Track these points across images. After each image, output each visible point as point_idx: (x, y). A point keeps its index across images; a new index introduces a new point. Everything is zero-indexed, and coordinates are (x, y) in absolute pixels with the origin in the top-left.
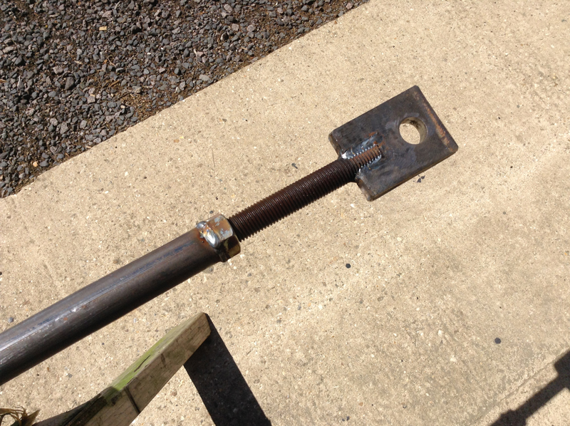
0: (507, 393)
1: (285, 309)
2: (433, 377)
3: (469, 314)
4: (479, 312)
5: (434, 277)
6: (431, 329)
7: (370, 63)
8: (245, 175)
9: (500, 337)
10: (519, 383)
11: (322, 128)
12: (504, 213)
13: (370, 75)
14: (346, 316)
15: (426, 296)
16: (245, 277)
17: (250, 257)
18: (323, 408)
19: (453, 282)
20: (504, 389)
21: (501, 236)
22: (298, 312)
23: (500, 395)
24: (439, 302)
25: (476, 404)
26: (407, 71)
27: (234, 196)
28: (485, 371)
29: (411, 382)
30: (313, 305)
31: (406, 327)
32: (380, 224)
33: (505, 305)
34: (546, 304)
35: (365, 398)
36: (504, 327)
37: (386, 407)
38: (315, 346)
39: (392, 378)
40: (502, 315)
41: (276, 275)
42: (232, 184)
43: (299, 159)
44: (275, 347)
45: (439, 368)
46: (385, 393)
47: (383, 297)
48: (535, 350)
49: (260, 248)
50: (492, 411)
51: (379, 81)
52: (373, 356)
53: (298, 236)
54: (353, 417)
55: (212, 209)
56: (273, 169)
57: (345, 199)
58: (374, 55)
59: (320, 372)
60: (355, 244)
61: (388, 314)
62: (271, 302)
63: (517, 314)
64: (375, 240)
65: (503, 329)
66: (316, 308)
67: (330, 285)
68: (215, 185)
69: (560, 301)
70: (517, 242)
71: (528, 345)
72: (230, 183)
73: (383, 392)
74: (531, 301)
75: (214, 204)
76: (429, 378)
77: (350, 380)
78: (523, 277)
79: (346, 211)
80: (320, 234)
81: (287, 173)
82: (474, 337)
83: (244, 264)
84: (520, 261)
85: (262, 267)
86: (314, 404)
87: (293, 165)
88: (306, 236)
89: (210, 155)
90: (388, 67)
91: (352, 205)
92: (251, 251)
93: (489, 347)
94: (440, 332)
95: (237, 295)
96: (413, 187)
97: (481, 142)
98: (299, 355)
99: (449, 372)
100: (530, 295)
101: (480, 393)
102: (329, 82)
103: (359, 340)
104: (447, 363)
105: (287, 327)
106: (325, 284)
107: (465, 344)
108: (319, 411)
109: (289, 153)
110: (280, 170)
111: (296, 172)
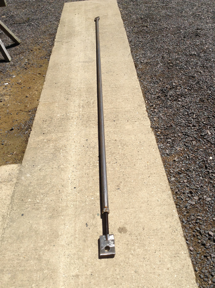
0: (10, 208)
1: (75, 168)
3: (36, 212)
4: (34, 215)
5: (53, 209)
6: (41, 199)
8: (124, 175)
9: (23, 216)
10: (9, 213)
12: (54, 246)
14: (62, 181)
15: (50, 203)
16: (91, 163)
18: (46, 166)
19: (47, 213)
20: (11, 208)
21: (48, 238)
22: (72, 171)
23: (11, 206)
24: (45, 206)
25: (15, 199)
27: (118, 169)
28: (19, 206)
29: (34, 187)
31: (47, 193)
32: (81, 203)
33: (29, 224)
34: (18, 237)
35: (40, 175)
37: (35, 179)
38: (61, 171)
39: (39, 183)
40: (27, 221)
41: (86, 170)
42: (123, 170)
43: (120, 191)
44: (68, 163)
45: (31, 195)
47: (59, 192)
48: (11, 224)
50: (10, 202)
52: (48, 182)
53: (94, 180)
54: (39, 171)
55: (117, 163)
57: (96, 197)
59: (54, 169)
60: (80, 193)
61: (54, 191)
62: (80, 166)
63: (23, 226)
64: (77, 199)
65: (24, 219)
66: (70, 175)
68: (125, 166)
69: (15, 242)
70: (42, 242)
71: (14, 223)
73: (38, 180)
74: (23, 233)
76: (31, 191)
77: (47, 174)
78: (31, 236)
79: (92, 196)
80: (90, 185)
81: (117, 186)
82: (29, 209)
83: (95, 164)
84: (36, 238)
85: (91, 168)
86: (49, 165)
87: (119, 189)
88: (92, 181)
89: (137, 169)
91: (93, 198)
93: (23, 212)
94: (38, 201)
95: (87, 160)
96: (86, 221)
97: (86, 258)
98: (62, 166)
99: (27, 197)
101: (16, 202)
103: (54, 180)
105: (71, 167)
106: (74, 180)
107: (30, 206)
109: (124, 189)
110: (120, 184)
111: (116, 188)
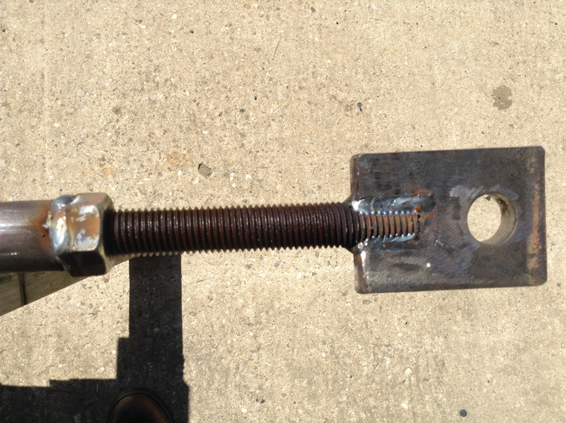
2: (373, 411)
3: (451, 370)
4: (463, 373)
5: (438, 312)
6: (400, 362)
7: (517, 29)
8: (301, 88)
9: (469, 410)
11: (417, 77)
12: (559, 285)
13: (508, 43)
14: (320, 300)
15: (417, 326)
17: (256, 182)
18: (243, 377)
19: (455, 328)
21: (539, 308)
22: (273, 268)
24: (427, 340)
26: (553, 62)
27: (275, 106)
29: (347, 404)
30: (292, 270)
31: (376, 345)
33: (495, 381)
34: (539, 405)
35: (291, 392)
36: (480, 404)
37: (307, 412)
38: (271, 312)
39: (330, 387)
40: (485, 390)
42: (281, 90)
43: (370, 101)
44: (230, 290)
45: (385, 405)
46: (314, 398)
47: (370, 302)
49: (272, 179)
51: (514, 56)
52: (324, 355)
53: (320, 187)
54: (269, 403)
55: (245, 107)
56: (335, 98)
58: (527, 21)
59: (261, 340)
61: (366, 322)
63: (502, 399)
65: (477, 405)
66: (294, 274)
67: (322, 258)
68: (262, 81)
69: (556, 410)
70: (551, 323)
72: (280, 88)
73: (313, 397)
74: (526, 393)
75: (249, 103)
76: (368, 410)
77: (287, 365)
78: (534, 364)
81: (347, 110)
82: (441, 396)
83: (246, 186)
84: (541, 346)
86: (237, 368)
87: (360, 105)
89: (275, 43)
90: (534, 45)
92: (260, 176)
93: (451, 414)
94: (408, 371)
98: (250, 312)
99: (392, 415)
100: (528, 387)
102: (458, 26)
103: (319, 332)
104: (396, 406)
105: (253, 277)
107: (427, 398)
108: (238, 378)
109: (362, 88)
110: (341, 102)
111: (358, 114)
